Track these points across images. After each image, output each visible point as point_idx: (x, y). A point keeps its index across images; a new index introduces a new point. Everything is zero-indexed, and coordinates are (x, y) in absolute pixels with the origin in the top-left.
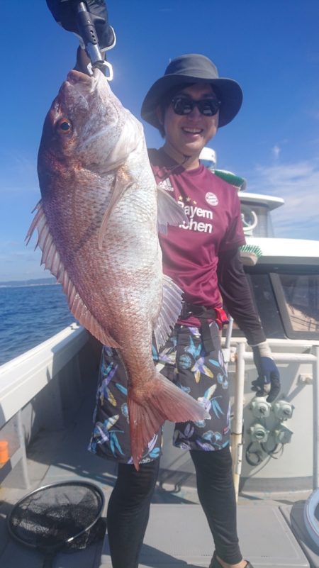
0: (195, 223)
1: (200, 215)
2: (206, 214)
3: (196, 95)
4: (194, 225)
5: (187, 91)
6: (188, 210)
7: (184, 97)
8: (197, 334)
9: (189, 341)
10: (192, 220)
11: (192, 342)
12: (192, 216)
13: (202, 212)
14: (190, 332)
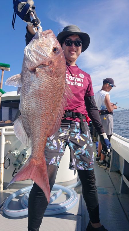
0: (77, 83)
1: (78, 81)
2: (80, 80)
3: (73, 39)
4: (76, 84)
5: (70, 37)
6: (74, 79)
7: (69, 40)
8: (78, 125)
9: (75, 127)
10: (75, 82)
11: (76, 128)
12: (75, 81)
13: (78, 79)
14: (75, 124)
